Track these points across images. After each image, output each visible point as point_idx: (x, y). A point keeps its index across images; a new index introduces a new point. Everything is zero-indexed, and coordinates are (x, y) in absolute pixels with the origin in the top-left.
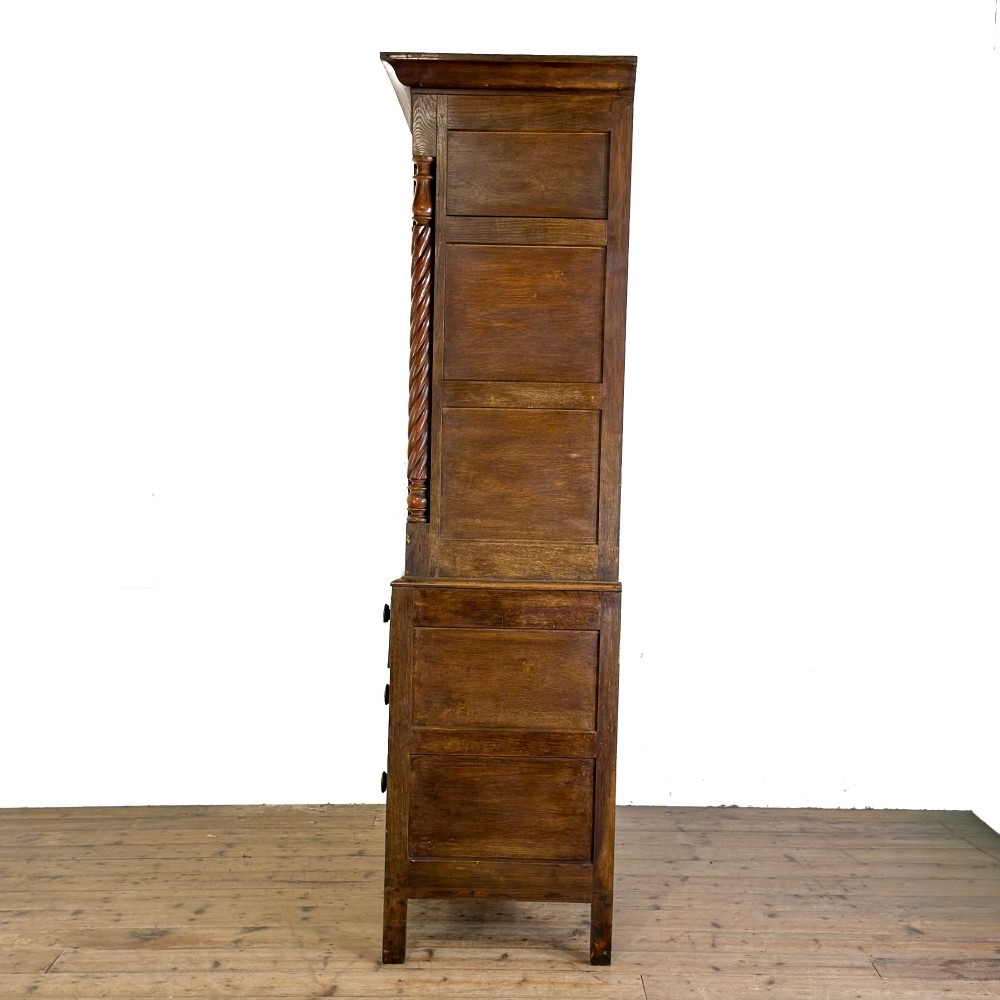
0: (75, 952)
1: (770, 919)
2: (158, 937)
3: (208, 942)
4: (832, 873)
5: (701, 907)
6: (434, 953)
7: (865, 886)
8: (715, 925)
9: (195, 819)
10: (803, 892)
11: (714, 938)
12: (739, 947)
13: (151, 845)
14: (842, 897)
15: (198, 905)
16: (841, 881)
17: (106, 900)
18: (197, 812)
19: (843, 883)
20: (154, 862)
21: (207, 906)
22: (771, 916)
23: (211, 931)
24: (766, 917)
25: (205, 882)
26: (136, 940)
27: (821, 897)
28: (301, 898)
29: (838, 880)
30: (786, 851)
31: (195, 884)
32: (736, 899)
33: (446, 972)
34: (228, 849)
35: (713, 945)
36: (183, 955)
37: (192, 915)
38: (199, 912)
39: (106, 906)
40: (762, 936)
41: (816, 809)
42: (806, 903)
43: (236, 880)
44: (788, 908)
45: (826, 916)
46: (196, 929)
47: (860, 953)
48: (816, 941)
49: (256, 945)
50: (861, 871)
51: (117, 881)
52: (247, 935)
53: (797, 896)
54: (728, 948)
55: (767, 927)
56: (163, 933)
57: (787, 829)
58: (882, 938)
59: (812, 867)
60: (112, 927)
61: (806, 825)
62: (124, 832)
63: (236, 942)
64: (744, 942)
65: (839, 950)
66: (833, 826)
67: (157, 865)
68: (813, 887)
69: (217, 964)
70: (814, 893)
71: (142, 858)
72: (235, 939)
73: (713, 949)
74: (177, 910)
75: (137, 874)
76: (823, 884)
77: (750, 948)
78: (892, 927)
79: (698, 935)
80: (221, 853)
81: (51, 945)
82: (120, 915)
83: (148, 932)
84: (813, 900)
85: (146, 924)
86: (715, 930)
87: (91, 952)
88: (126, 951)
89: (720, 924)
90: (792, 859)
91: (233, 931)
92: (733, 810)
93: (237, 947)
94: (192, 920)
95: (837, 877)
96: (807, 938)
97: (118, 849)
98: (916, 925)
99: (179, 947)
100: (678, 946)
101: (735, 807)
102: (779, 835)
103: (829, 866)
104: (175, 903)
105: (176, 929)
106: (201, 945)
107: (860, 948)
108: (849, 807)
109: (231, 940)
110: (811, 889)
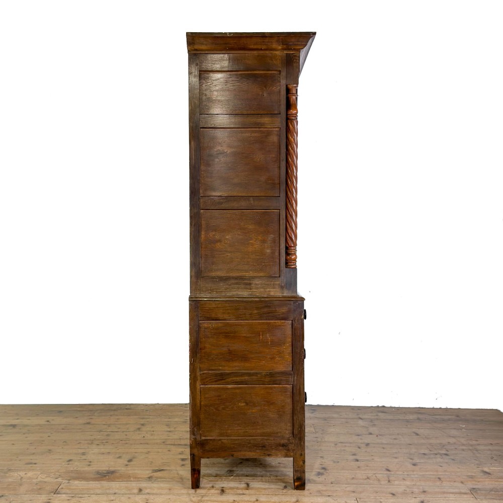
0: (69, 482)
1: (414, 467)
2: (110, 475)
3: (135, 478)
4: (438, 441)
5: (379, 460)
6: (250, 484)
7: (456, 449)
8: (388, 470)
9: (126, 411)
10: (427, 452)
11: (388, 477)
12: (401, 482)
13: (104, 424)
14: (446, 455)
15: (129, 457)
16: (444, 446)
17: (84, 454)
18: (126, 407)
19: (445, 447)
20: (106, 433)
21: (134, 458)
22: (414, 465)
23: (136, 472)
24: (412, 466)
25: (131, 444)
26: (99, 476)
27: (436, 454)
28: (180, 454)
29: (443, 446)
30: (414, 430)
31: (127, 445)
32: (395, 456)
33: (257, 496)
34: (143, 427)
35: (389, 481)
36: (123, 485)
37: (126, 463)
38: (130, 461)
39: (84, 457)
40: (412, 476)
41: (422, 408)
42: (429, 458)
43: (148, 444)
44: (422, 461)
45: (441, 465)
46: (129, 470)
47: (463, 485)
48: (439, 478)
49: (159, 480)
50: (452, 440)
51: (89, 444)
52: (155, 474)
53: (424, 454)
54: (396, 482)
55: (413, 471)
56: (113, 472)
57: (412, 418)
58: (472, 477)
59: (428, 438)
60: (87, 469)
61: (420, 416)
62: (91, 417)
63: (149, 478)
64: (404, 479)
65: (452, 483)
66: (433, 417)
67: (108, 435)
68: (431, 449)
69: (140, 490)
70: (432, 452)
71: (100, 431)
72: (149, 476)
73: (389, 484)
74: (119, 460)
75: (99, 440)
76: (436, 447)
77: (408, 483)
78: (475, 471)
79: (380, 475)
80: (139, 429)
81: (56, 478)
82: (90, 462)
83: (105, 472)
84: (432, 456)
85: (104, 468)
86: (388, 472)
87: (76, 482)
88: (94, 482)
89: (390, 469)
90: (417, 434)
91: (148, 472)
92: (383, 408)
93: (150, 481)
94: (127, 465)
95: (441, 444)
96: (434, 477)
97: (89, 426)
98: (486, 469)
99: (121, 480)
100: (371, 482)
101: (384, 406)
102: (408, 421)
103: (436, 438)
104: (118, 456)
105: (119, 470)
106: (132, 479)
107: (462, 482)
108: (438, 407)
109: (147, 476)
110: (430, 450)
